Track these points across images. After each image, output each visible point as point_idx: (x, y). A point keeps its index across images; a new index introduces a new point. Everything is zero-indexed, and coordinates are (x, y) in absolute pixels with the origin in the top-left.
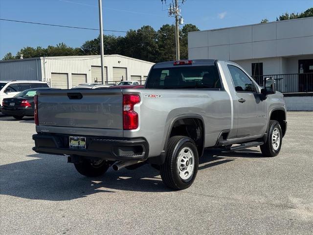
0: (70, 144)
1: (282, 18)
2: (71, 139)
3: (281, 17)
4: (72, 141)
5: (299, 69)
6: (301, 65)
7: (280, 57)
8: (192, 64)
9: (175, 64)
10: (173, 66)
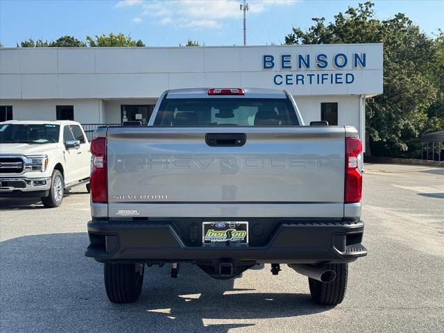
0: (204, 238)
1: (25, 45)
2: (208, 227)
3: (23, 43)
4: (209, 232)
5: (122, 118)
6: (125, 113)
7: (99, 99)
8: (243, 94)
9: (211, 92)
10: (208, 97)
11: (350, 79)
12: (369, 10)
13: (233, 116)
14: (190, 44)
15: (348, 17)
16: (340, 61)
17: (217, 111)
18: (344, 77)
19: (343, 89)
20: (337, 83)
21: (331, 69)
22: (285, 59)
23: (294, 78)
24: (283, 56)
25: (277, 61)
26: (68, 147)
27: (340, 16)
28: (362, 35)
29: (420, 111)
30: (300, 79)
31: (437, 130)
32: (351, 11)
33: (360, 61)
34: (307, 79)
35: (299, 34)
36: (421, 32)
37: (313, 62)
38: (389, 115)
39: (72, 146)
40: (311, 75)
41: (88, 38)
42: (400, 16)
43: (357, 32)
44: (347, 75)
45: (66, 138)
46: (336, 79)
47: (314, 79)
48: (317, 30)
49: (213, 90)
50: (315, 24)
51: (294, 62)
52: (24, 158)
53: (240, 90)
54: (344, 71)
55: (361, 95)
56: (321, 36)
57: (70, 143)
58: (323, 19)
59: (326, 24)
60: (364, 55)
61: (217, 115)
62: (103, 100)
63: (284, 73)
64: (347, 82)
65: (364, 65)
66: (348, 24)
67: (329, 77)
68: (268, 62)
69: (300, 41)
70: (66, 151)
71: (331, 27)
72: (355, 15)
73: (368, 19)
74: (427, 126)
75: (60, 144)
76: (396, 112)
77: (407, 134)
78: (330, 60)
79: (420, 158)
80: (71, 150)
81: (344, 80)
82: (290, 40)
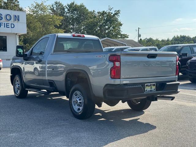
0: (145, 90)
4: (147, 87)
11: (13, 26)
16: (8, 18)
18: (10, 25)
20: (7, 27)
21: (4, 21)
33: (17, 18)
44: (11, 24)
46: (7, 26)
54: (10, 22)
55: (17, 34)
60: (19, 16)
64: (11, 27)
65: (19, 20)
67: (3, 24)
78: (4, 17)
81: (10, 26)
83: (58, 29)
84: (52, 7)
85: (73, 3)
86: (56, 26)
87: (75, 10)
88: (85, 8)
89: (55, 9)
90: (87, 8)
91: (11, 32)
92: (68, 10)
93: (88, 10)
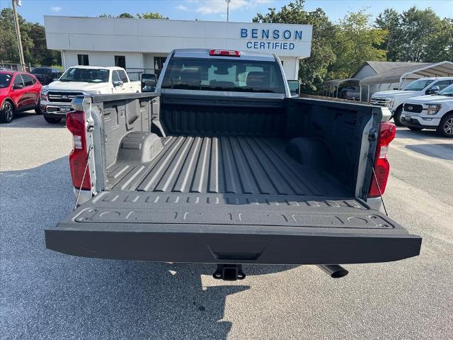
6: (156, 62)
8: (239, 56)
9: (212, 53)
10: (209, 57)
11: (292, 47)
12: (302, 5)
13: (227, 73)
14: (196, 20)
15: (289, 9)
16: (287, 35)
17: (216, 69)
18: (288, 45)
19: (287, 53)
20: (284, 49)
21: (281, 40)
22: (254, 31)
23: (259, 44)
24: (253, 30)
25: (249, 33)
26: (115, 85)
27: (285, 7)
28: (296, 20)
29: (324, 68)
30: (262, 45)
31: (332, 79)
32: (291, 5)
33: (299, 35)
34: (266, 45)
35: (261, 17)
36: (329, 20)
37: (271, 35)
38: (308, 69)
39: (118, 85)
40: (269, 43)
41: (138, 15)
42: (319, 10)
43: (295, 18)
44: (290, 44)
45: (114, 79)
46: (284, 47)
47: (271, 45)
48: (271, 16)
49: (213, 51)
50: (270, 12)
51: (259, 34)
52: (84, 93)
53: (237, 52)
54: (288, 42)
55: (297, 57)
56: (273, 19)
57: (116, 82)
58: (275, 9)
59: (276, 12)
60: (301, 32)
61: (216, 72)
62: (143, 53)
63: (253, 41)
64: (290, 49)
65: (301, 38)
66: (289, 13)
67: (279, 45)
68: (244, 33)
69: (261, 21)
70: (114, 88)
71: (279, 14)
72: (293, 7)
73: (301, 10)
74: (327, 76)
75: (110, 83)
76: (312, 68)
77: (317, 81)
78: (281, 34)
79: (321, 95)
80: (117, 87)
81: (288, 47)
82: (255, 21)
83: (378, 49)
84: (379, 18)
85: (413, 10)
86: (375, 45)
87: (415, 19)
88: (434, 15)
89: (384, 20)
90: (437, 15)
91: (288, 55)
92: (404, 20)
93: (438, 18)
